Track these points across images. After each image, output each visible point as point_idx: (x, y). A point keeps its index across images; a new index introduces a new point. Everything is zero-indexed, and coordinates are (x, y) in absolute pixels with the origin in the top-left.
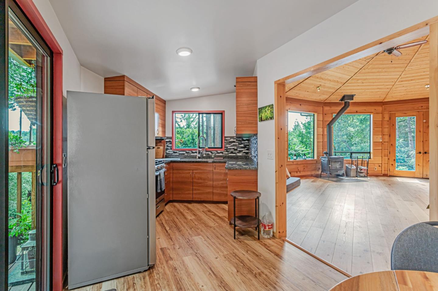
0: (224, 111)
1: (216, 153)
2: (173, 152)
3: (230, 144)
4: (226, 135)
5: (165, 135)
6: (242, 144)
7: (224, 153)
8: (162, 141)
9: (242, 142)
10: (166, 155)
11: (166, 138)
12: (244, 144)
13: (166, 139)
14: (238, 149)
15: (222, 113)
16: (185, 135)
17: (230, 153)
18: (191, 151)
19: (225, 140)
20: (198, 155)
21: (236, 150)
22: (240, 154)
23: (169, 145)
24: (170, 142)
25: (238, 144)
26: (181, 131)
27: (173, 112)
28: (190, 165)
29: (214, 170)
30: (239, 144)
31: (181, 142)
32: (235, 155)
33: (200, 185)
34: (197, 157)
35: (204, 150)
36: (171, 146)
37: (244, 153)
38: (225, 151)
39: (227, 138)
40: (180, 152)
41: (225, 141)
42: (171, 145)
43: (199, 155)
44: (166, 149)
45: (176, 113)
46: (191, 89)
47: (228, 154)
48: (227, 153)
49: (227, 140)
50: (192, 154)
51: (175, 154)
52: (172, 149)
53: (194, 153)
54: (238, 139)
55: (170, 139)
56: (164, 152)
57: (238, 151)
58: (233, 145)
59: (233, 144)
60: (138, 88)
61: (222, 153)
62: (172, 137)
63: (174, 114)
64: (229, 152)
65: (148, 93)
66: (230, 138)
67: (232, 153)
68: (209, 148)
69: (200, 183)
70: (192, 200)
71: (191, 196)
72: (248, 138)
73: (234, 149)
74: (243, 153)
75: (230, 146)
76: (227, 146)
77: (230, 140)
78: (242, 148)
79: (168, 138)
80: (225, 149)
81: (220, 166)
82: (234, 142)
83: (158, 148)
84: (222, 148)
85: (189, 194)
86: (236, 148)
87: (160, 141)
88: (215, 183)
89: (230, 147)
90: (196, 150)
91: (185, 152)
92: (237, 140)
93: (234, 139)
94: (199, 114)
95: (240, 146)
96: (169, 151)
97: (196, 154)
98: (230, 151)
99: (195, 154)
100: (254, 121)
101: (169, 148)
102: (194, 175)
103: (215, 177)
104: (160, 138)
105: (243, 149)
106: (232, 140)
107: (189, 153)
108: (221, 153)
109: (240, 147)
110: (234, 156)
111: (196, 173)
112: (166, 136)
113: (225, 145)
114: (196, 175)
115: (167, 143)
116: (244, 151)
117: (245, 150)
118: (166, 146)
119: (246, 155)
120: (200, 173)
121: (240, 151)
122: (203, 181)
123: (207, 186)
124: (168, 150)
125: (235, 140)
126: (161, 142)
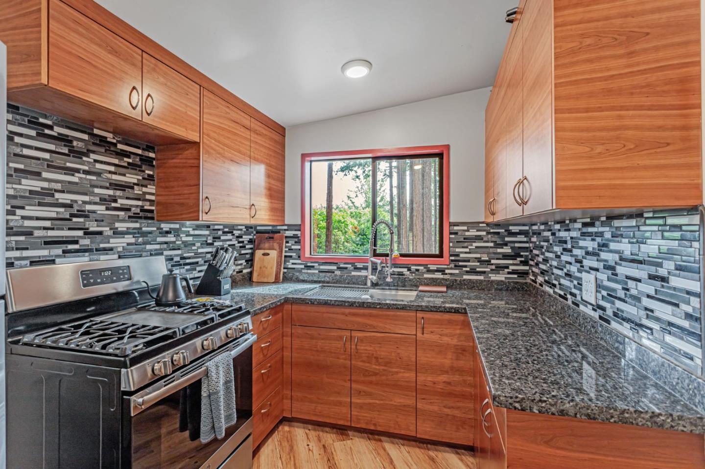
0: (448, 147)
1: (425, 270)
2: (303, 266)
3: (466, 244)
4: (452, 219)
5: (284, 221)
6: (506, 244)
7: (447, 271)
8: (277, 235)
9: (507, 239)
10: (284, 273)
11: (286, 228)
12: (512, 245)
13: (285, 230)
14: (493, 261)
15: (440, 155)
16: (363, 218)
17: (467, 272)
18: (353, 264)
19: (451, 233)
20: (371, 277)
21: (488, 262)
22: (501, 277)
23: (293, 247)
24: (296, 240)
25: (492, 245)
26: (356, 213)
27: (304, 156)
28: (343, 314)
29: (419, 334)
30: (497, 245)
31: (356, 230)
32: (481, 278)
33: (373, 378)
34: (369, 284)
35: (389, 262)
36: (300, 249)
37: (514, 272)
38: (452, 265)
39: (456, 228)
40: (322, 267)
41: (453, 236)
42: (299, 247)
43: (374, 278)
44: (286, 256)
45: (313, 159)
46: (344, 67)
47: (461, 275)
48: (457, 271)
49: (456, 233)
50: (353, 273)
51: (309, 271)
52: (302, 257)
53: (359, 269)
54: (492, 231)
55: (296, 230)
56: (279, 265)
57: (493, 267)
58: (477, 247)
59: (475, 245)
60: (143, 51)
61: (442, 271)
62: (300, 225)
63: (307, 165)
64: (464, 269)
65: (205, 84)
66: (465, 228)
67: (473, 271)
68: (402, 255)
69: (376, 374)
70: (349, 424)
71: (345, 410)
72: (527, 228)
73: (479, 260)
74: (509, 273)
75: (467, 250)
76: (458, 250)
77: (467, 233)
78: (506, 256)
79: (291, 227)
80: (452, 261)
81: (440, 322)
82: (479, 238)
83: (264, 254)
84: (441, 255)
85: (340, 404)
86: (487, 259)
87: (271, 235)
88: (421, 378)
89: (466, 253)
90: (366, 261)
91: (335, 268)
92: (488, 233)
93: (478, 231)
94: (375, 159)
95: (499, 250)
96: (293, 264)
97: (366, 274)
98: (466, 266)
99: (363, 273)
100: (677, 133)
101: (294, 254)
102: (353, 347)
103: (425, 358)
104: (270, 228)
105: (511, 262)
106: (473, 233)
107: (346, 268)
108: (438, 271)
109: (499, 253)
110: (481, 281)
111: (361, 340)
112: (286, 223)
113: (450, 247)
114: (362, 347)
115: (287, 242)
116: (511, 268)
117: (514, 265)
118: (284, 249)
119: (521, 281)
120: (372, 341)
121: (499, 268)
122: (382, 368)
123: (396, 386)
124: (292, 261)
125: (484, 233)
126: (273, 238)
